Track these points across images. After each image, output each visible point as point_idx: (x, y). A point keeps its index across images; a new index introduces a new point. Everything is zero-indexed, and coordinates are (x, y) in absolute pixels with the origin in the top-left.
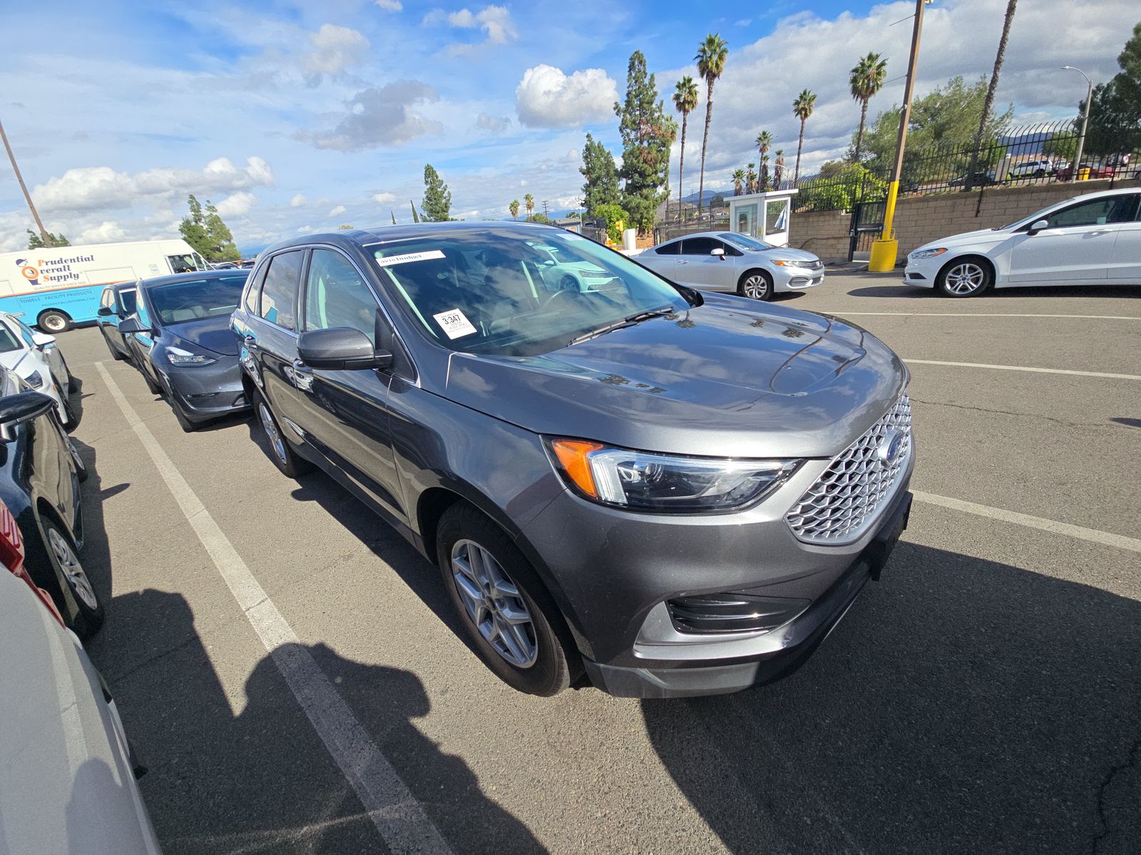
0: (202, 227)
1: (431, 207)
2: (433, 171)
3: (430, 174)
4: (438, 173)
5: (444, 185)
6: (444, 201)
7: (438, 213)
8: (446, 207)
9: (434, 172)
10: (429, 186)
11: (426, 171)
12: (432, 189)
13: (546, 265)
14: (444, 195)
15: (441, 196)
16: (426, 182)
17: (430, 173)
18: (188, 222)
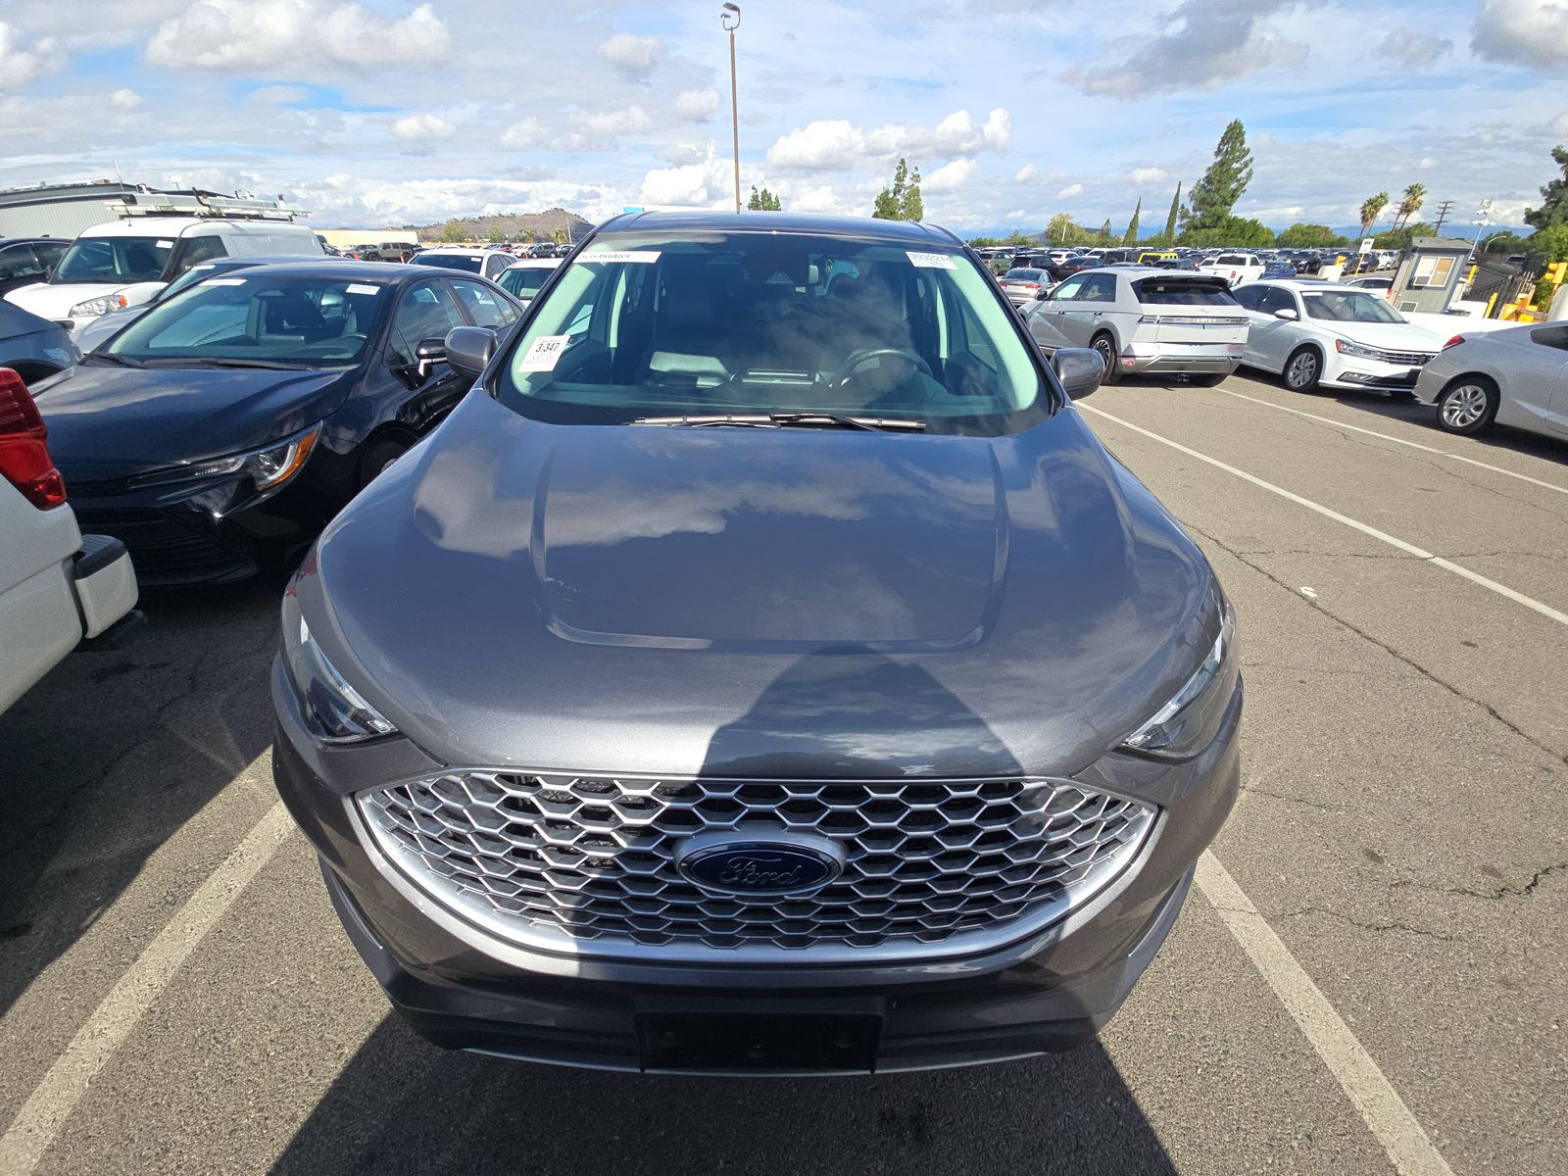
0: (898, 200)
1: (1206, 195)
2: (1240, 132)
3: (1231, 138)
4: (1246, 136)
5: (1247, 158)
6: (1233, 186)
7: (1213, 205)
8: (1233, 196)
9: (1241, 134)
10: (1219, 158)
11: (1227, 132)
12: (1222, 163)
13: (1278, 316)
14: (1239, 176)
15: (1233, 178)
16: (1218, 153)
17: (1234, 134)
18: (887, 192)
